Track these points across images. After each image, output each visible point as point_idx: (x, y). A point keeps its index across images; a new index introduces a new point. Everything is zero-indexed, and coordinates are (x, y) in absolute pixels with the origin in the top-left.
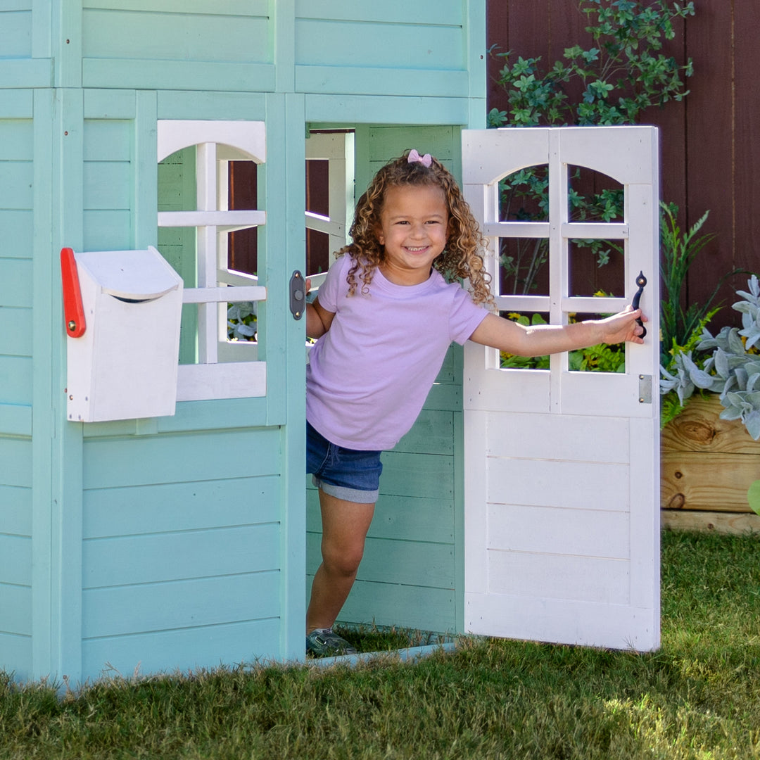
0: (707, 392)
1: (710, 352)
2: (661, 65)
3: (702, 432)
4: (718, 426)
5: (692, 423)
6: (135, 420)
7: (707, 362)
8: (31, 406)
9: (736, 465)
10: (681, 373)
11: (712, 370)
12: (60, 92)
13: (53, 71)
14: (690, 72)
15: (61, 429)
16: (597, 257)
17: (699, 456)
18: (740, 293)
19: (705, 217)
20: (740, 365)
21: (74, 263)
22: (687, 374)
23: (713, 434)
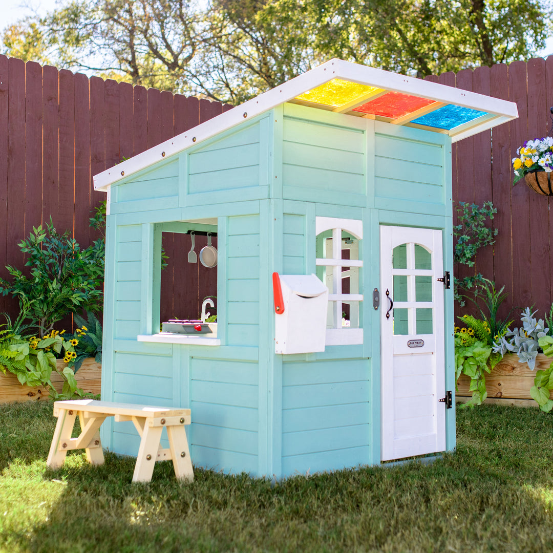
0: (511, 352)
1: (512, 337)
2: (486, 230)
3: (509, 368)
4: (515, 366)
5: (505, 364)
6: (306, 354)
7: (511, 341)
8: (258, 347)
9: (523, 381)
10: (502, 345)
11: (514, 344)
12: (272, 201)
13: (269, 192)
14: (496, 234)
15: (272, 357)
16: (460, 304)
17: (508, 377)
18: (522, 314)
19: (504, 288)
20: (524, 342)
21: (279, 279)
22: (505, 346)
23: (513, 368)
